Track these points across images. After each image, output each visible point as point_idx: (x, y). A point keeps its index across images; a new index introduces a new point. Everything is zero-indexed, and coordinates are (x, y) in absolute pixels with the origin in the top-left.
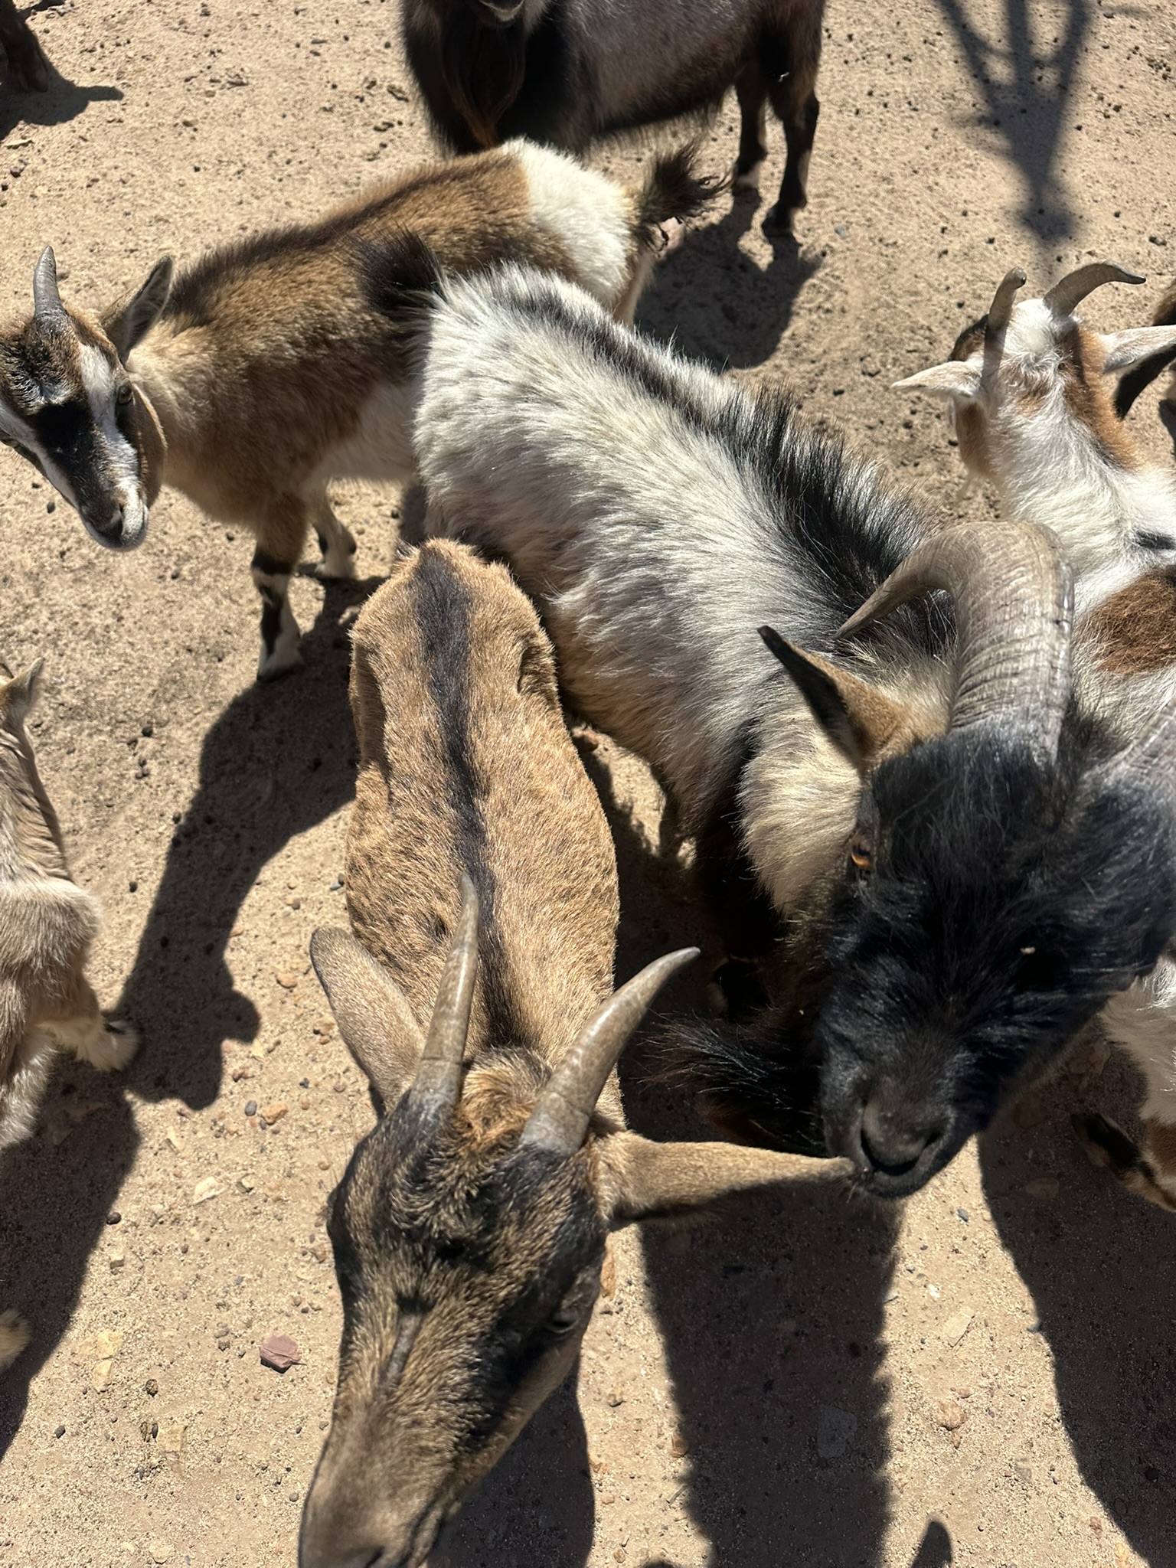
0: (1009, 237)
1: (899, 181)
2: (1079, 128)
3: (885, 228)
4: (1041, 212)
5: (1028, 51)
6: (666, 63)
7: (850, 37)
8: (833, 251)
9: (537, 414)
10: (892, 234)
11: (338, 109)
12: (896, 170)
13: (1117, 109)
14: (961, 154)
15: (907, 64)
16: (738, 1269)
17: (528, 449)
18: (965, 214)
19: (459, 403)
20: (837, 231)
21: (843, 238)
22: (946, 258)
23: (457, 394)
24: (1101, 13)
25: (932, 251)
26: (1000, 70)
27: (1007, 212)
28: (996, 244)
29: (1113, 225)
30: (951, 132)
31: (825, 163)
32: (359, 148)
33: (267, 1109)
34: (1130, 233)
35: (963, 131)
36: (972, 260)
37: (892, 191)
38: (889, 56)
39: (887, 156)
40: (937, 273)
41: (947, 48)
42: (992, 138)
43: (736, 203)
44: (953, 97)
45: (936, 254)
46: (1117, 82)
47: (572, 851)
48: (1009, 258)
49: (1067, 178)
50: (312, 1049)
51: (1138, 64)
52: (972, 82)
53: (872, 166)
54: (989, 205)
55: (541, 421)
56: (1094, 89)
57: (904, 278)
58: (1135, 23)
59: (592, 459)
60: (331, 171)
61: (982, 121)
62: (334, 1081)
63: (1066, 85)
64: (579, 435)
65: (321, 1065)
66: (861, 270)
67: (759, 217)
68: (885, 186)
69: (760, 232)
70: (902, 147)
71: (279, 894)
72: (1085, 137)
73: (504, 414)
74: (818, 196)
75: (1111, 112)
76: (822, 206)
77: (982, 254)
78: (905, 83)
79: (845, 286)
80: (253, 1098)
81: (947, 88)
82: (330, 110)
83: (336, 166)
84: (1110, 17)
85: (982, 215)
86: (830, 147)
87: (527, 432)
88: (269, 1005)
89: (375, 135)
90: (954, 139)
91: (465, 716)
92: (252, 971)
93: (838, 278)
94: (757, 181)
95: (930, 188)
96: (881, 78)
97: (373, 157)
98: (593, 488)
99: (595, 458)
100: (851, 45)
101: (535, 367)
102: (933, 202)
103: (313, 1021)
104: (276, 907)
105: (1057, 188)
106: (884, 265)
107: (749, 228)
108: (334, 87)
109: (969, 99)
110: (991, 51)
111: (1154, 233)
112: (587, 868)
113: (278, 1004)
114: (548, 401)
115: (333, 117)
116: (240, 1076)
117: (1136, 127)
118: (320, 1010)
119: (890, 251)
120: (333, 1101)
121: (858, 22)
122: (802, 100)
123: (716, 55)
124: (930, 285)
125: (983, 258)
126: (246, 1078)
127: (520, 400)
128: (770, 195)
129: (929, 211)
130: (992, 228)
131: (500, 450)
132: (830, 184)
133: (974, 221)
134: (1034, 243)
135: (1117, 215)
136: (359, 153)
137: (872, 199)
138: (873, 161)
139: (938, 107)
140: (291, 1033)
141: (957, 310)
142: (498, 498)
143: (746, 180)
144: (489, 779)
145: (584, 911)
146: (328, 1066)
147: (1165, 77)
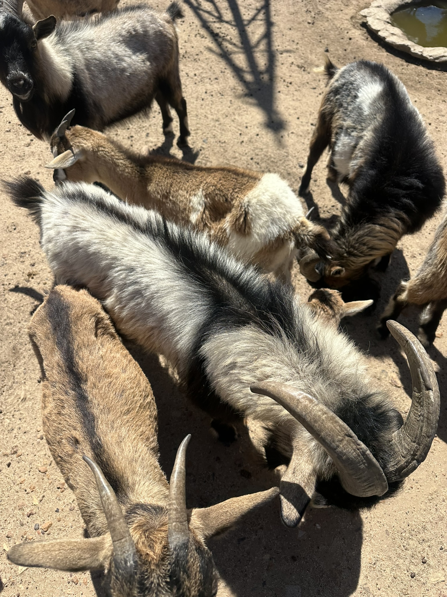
0: (263, 133)
1: (222, 120)
2: (279, 92)
3: (220, 137)
4: (273, 122)
5: (257, 70)
6: (126, 98)
7: (195, 75)
8: (204, 148)
9: (81, 236)
10: (224, 138)
11: (12, 130)
12: (220, 117)
13: (291, 83)
14: (242, 107)
15: (217, 81)
16: (243, 539)
17: (81, 248)
18: (247, 127)
19: (53, 236)
20: (204, 141)
21: (207, 143)
22: (243, 144)
23: (52, 233)
24: (278, 53)
25: (238, 142)
26: (249, 77)
27: (261, 124)
28: (260, 136)
29: (298, 122)
30: (236, 101)
31: (195, 118)
32: (23, 143)
33: (43, 525)
34: (304, 123)
35: (241, 100)
36: (252, 142)
37: (220, 124)
38: (210, 79)
39: (216, 112)
40: (241, 149)
41: (229, 73)
42: (251, 100)
43: (166, 138)
44: (235, 89)
45: (239, 143)
46: (288, 75)
47: (127, 393)
48: (265, 140)
49: (279, 109)
50: (58, 495)
51: (294, 68)
52: (240, 83)
53: (212, 117)
54: (254, 123)
55: (83, 238)
56: (282, 78)
57: (230, 153)
58: (291, 55)
59: (103, 249)
60: (13, 153)
61: (246, 95)
62: (69, 506)
63: (272, 78)
64: (97, 241)
65: (62, 501)
66: (215, 153)
67: (175, 142)
68: (217, 123)
69: (177, 146)
70: (221, 109)
71: (34, 435)
72: (282, 95)
73: (70, 237)
74: (195, 130)
75: (289, 85)
76: (197, 133)
77: (256, 140)
78: (218, 87)
79: (211, 160)
80: (37, 522)
81: (232, 86)
82: (10, 131)
83: (15, 151)
84: (281, 54)
85: (253, 127)
86: (195, 113)
87: (78, 243)
88: (38, 481)
89: (28, 137)
90: (238, 103)
91: (72, 353)
92: (28, 469)
93: (207, 157)
94: (172, 129)
95: (233, 121)
96: (209, 87)
97: (29, 145)
98: (107, 259)
99: (105, 248)
100: (196, 77)
101: (77, 219)
102: (235, 125)
103: (57, 484)
104: (34, 440)
105: (276, 113)
106: (222, 150)
107: (172, 146)
108: (10, 123)
109: (240, 89)
110: (244, 71)
111: (312, 122)
112: (135, 398)
113: (41, 480)
114: (84, 230)
115: (11, 133)
116: (30, 515)
117: (298, 88)
118: (58, 478)
119: (224, 145)
120: (70, 515)
121: (197, 69)
122: (179, 100)
123: (144, 92)
124: (240, 154)
125: (256, 141)
126: (33, 514)
127: (73, 231)
128: (177, 133)
129: (234, 128)
130: (257, 130)
131: (71, 251)
132: (198, 125)
133: (250, 129)
134: (272, 133)
135: (298, 118)
136: (23, 144)
137: (214, 128)
138: (212, 115)
139: (230, 93)
140: (48, 491)
141: (251, 161)
142: (75, 268)
143: (168, 129)
144: (86, 375)
145: (136, 415)
146: (65, 501)
147: (304, 70)
